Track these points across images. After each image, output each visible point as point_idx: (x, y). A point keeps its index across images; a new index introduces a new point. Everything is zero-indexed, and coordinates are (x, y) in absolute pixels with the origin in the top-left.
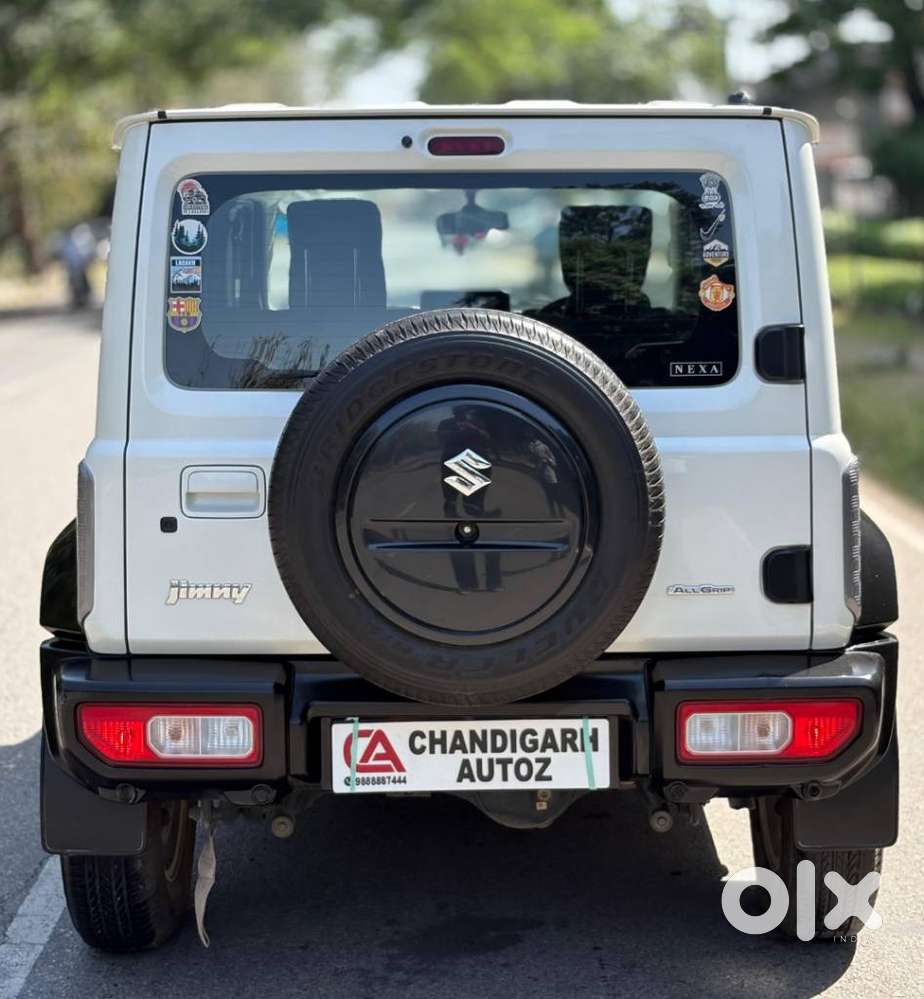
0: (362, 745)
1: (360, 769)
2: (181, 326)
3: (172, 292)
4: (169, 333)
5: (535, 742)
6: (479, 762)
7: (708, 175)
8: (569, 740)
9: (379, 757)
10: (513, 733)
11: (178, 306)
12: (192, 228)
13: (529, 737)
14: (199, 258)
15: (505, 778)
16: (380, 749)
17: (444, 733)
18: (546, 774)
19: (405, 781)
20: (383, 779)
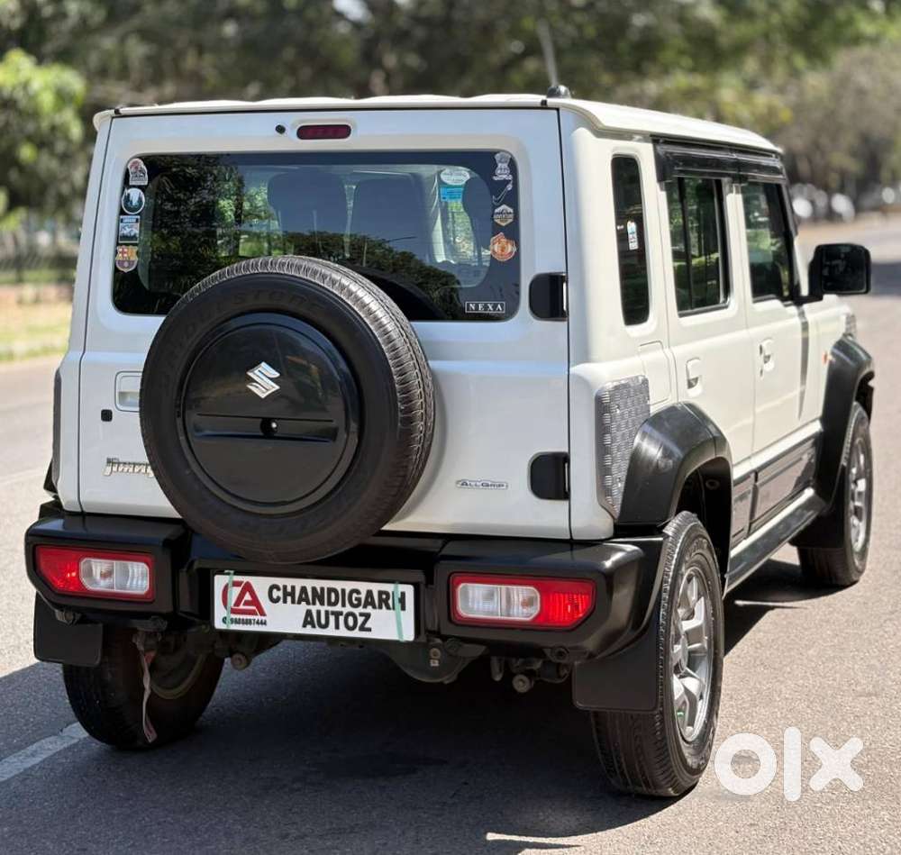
0: (235, 592)
1: (233, 611)
2: (124, 267)
3: (120, 242)
4: (117, 274)
5: (358, 600)
6: (319, 613)
7: (501, 153)
8: (384, 600)
9: (247, 603)
10: (343, 591)
11: (123, 253)
12: (135, 194)
13: (355, 595)
14: (139, 217)
15: (337, 627)
16: (248, 597)
17: (293, 588)
18: (367, 626)
19: (265, 623)
20: (250, 620)
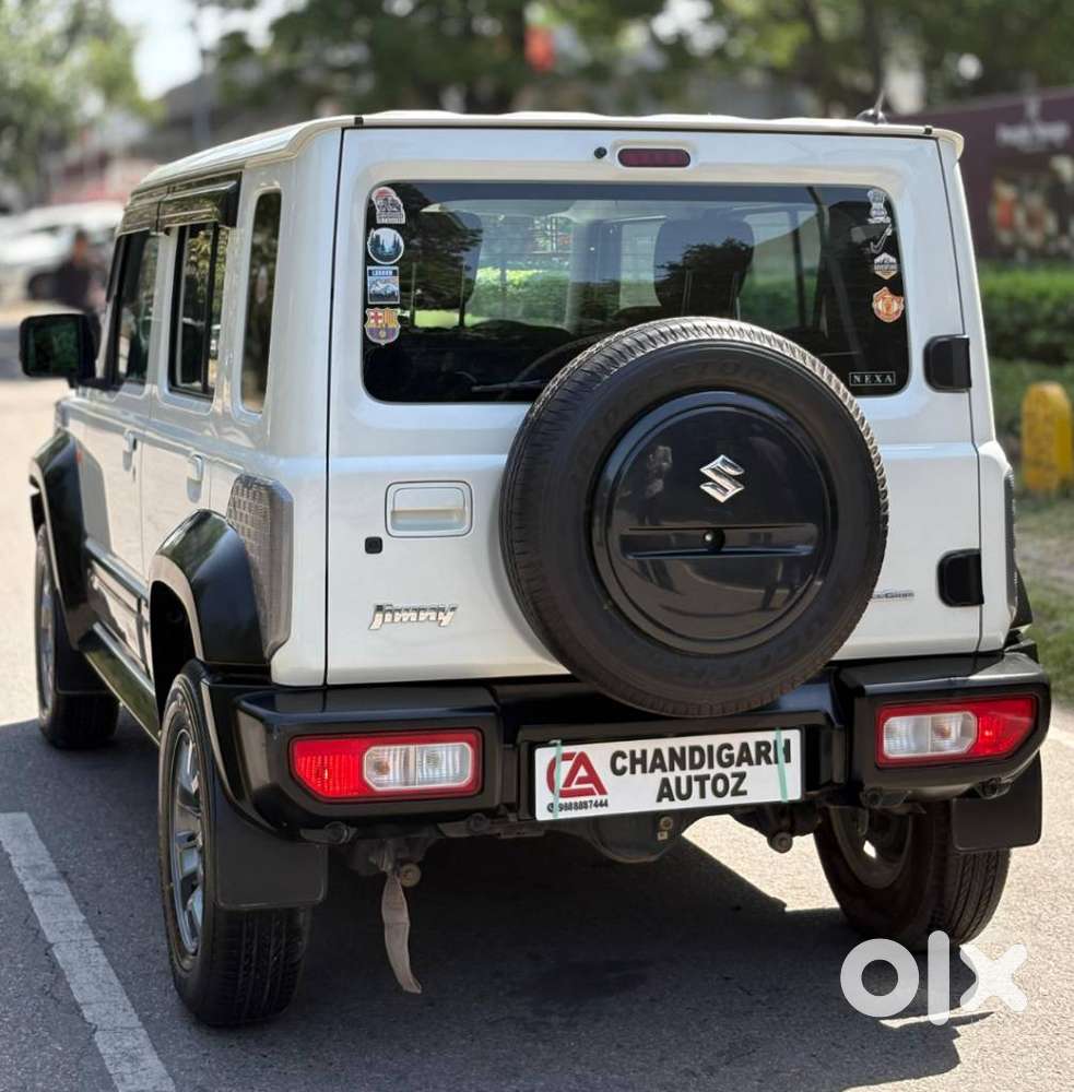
0: (565, 768)
1: (564, 794)
2: (379, 338)
3: (370, 303)
4: (368, 346)
5: (730, 757)
6: (678, 780)
7: (875, 190)
8: (764, 752)
9: (582, 780)
10: (710, 748)
11: (376, 318)
12: (388, 238)
13: (725, 752)
14: (396, 268)
15: (703, 795)
16: (582, 772)
17: (644, 753)
18: (741, 788)
19: (606, 804)
20: (585, 803)
